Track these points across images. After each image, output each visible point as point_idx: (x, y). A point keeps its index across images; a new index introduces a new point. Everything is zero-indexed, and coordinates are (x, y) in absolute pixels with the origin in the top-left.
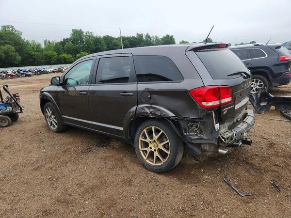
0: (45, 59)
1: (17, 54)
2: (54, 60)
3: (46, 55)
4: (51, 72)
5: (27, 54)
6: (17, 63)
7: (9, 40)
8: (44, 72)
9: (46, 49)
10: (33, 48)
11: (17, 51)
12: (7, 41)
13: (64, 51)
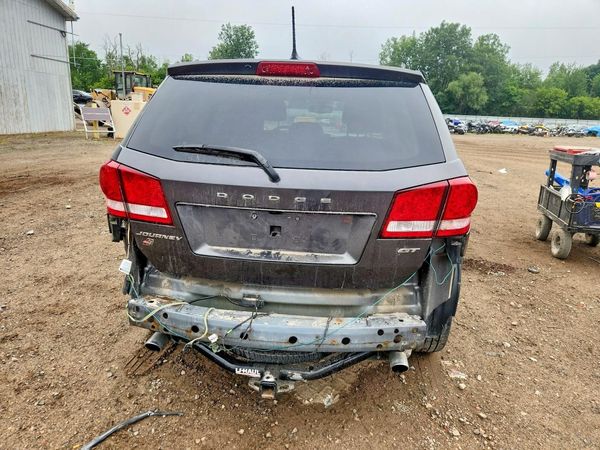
0: (536, 104)
1: (484, 89)
2: (554, 109)
3: (540, 96)
4: (511, 133)
5: (504, 91)
6: (476, 107)
7: (482, 64)
8: (496, 130)
9: (547, 84)
10: (521, 80)
11: (486, 84)
12: (477, 66)
13: (588, 90)
